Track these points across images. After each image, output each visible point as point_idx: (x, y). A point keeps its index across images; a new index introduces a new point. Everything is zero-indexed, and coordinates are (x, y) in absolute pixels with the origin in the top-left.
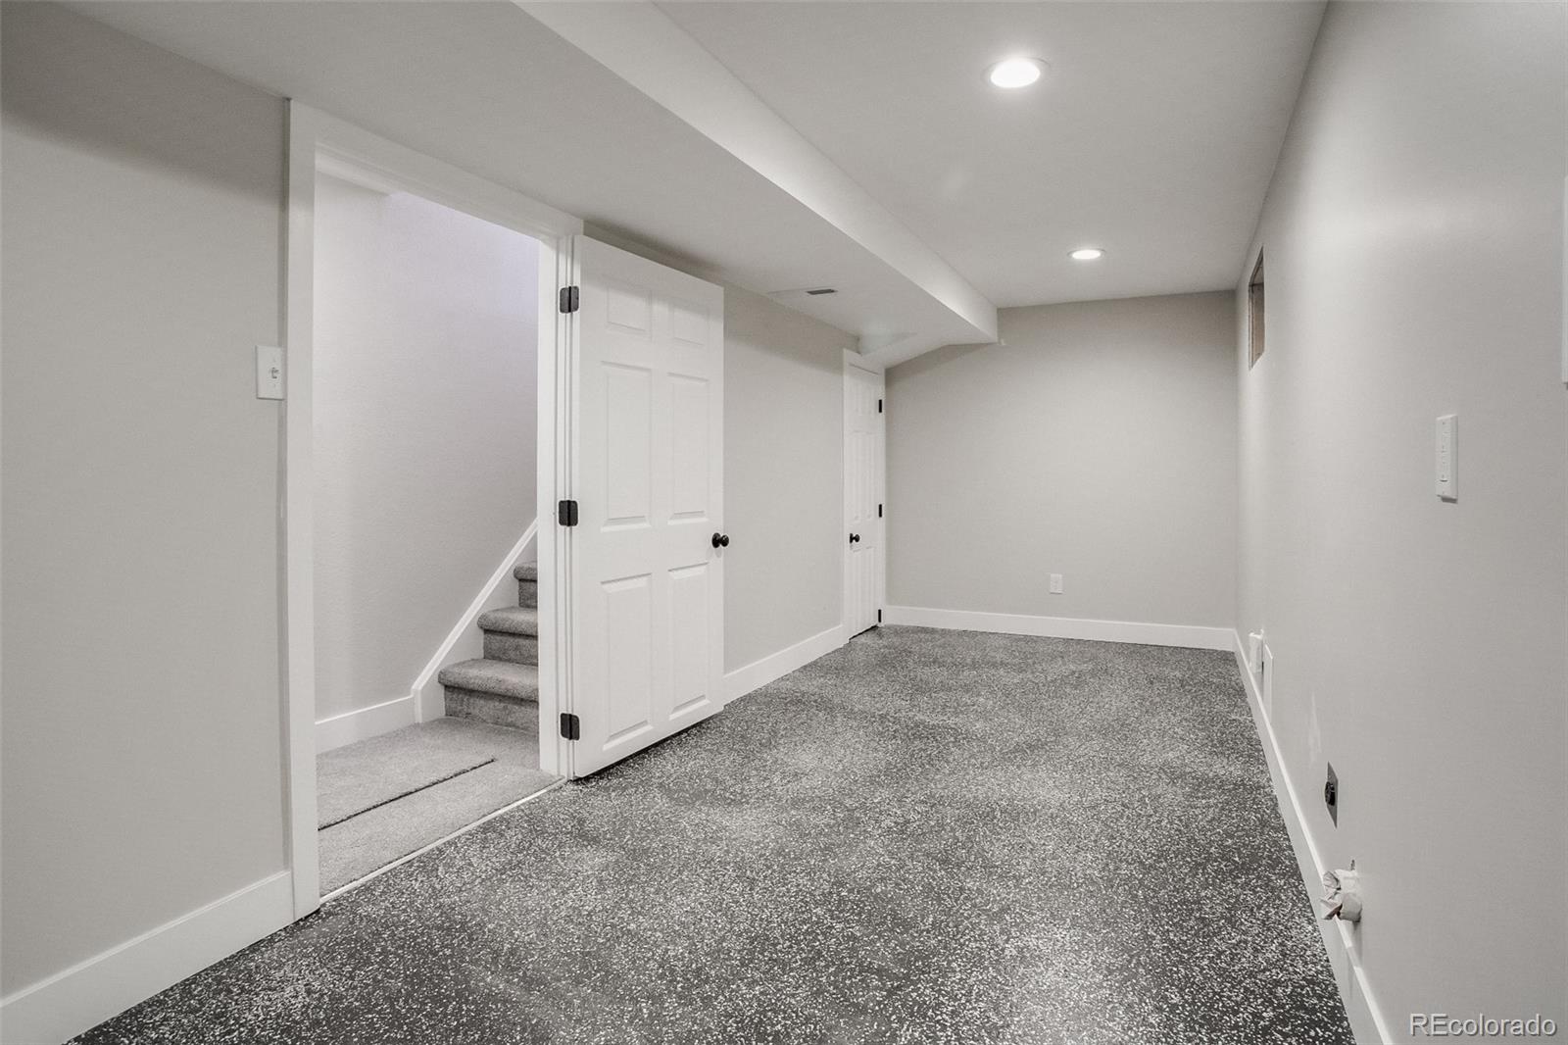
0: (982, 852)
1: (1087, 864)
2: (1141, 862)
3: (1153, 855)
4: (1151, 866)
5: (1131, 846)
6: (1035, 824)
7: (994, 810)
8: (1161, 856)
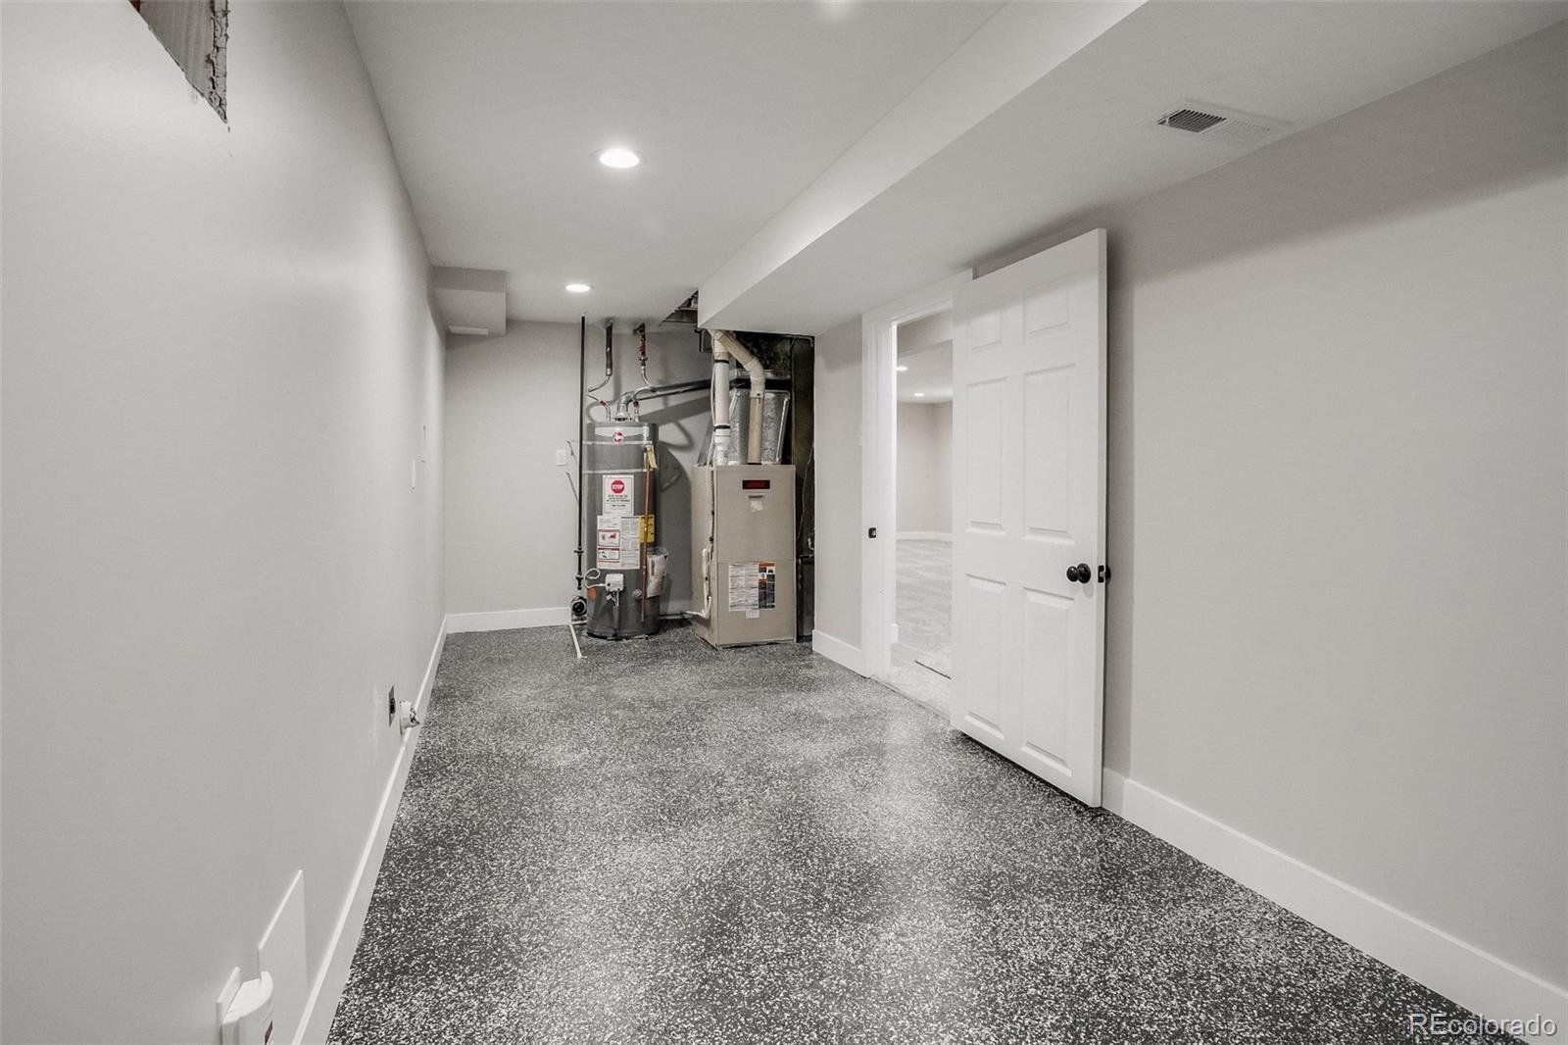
0: (645, 784)
1: (565, 803)
2: (524, 818)
3: (515, 828)
4: (516, 818)
5: (536, 828)
6: (625, 820)
7: (671, 820)
8: (508, 830)
